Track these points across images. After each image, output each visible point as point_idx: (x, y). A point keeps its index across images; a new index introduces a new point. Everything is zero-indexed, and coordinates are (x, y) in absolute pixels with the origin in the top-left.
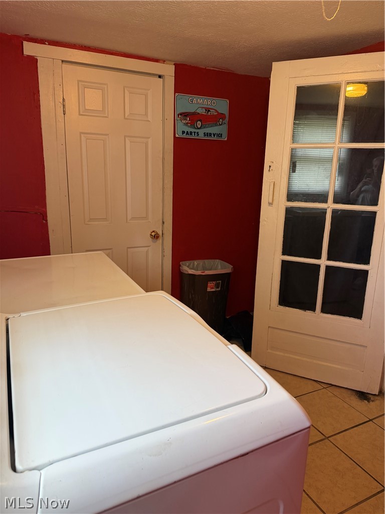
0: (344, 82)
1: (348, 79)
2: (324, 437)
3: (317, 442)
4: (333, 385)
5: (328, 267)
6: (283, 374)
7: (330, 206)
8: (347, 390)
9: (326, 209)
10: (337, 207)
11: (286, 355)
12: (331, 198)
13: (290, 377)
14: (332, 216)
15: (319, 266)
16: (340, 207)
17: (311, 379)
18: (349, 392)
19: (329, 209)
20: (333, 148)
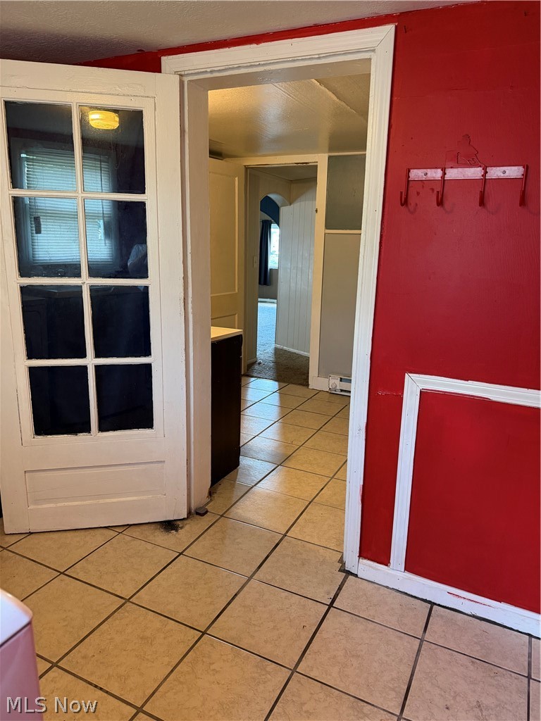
0: (75, 104)
1: (81, 101)
2: (124, 601)
3: (115, 612)
4: (129, 526)
5: (98, 368)
6: (59, 534)
7: (86, 282)
8: (149, 525)
9: (81, 286)
10: (95, 282)
11: (59, 505)
12: (84, 270)
13: (68, 534)
14: (90, 295)
15: (85, 368)
16: (100, 282)
17: (101, 527)
18: (153, 527)
19: (85, 286)
20: (75, 198)
